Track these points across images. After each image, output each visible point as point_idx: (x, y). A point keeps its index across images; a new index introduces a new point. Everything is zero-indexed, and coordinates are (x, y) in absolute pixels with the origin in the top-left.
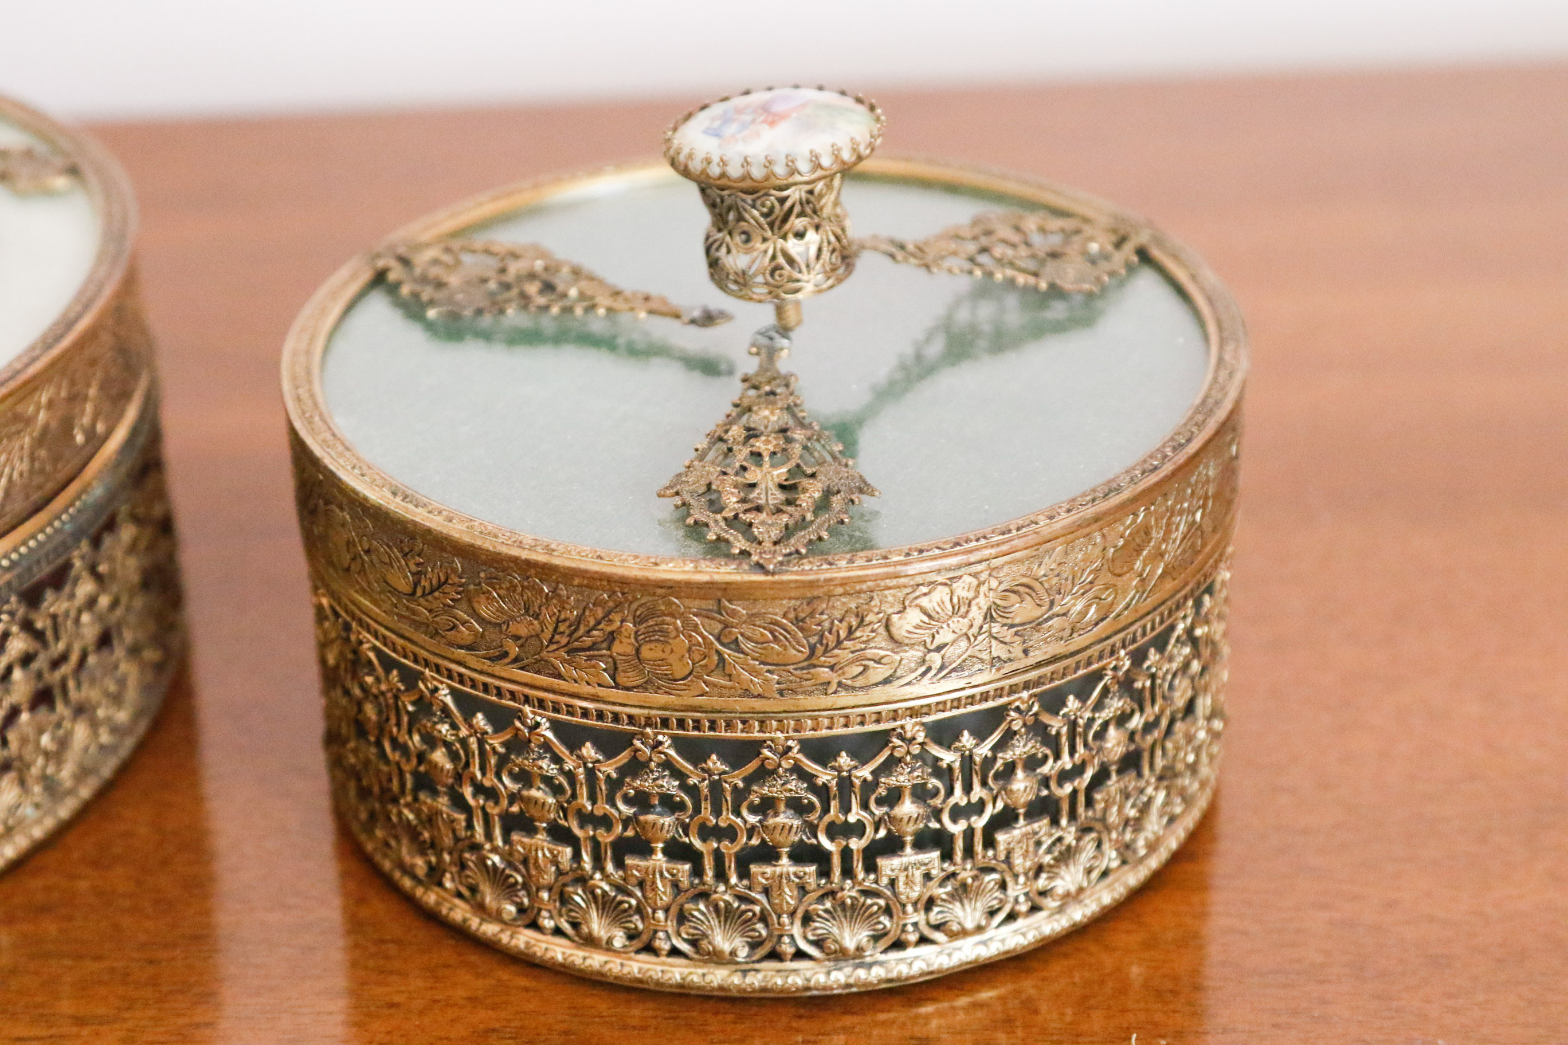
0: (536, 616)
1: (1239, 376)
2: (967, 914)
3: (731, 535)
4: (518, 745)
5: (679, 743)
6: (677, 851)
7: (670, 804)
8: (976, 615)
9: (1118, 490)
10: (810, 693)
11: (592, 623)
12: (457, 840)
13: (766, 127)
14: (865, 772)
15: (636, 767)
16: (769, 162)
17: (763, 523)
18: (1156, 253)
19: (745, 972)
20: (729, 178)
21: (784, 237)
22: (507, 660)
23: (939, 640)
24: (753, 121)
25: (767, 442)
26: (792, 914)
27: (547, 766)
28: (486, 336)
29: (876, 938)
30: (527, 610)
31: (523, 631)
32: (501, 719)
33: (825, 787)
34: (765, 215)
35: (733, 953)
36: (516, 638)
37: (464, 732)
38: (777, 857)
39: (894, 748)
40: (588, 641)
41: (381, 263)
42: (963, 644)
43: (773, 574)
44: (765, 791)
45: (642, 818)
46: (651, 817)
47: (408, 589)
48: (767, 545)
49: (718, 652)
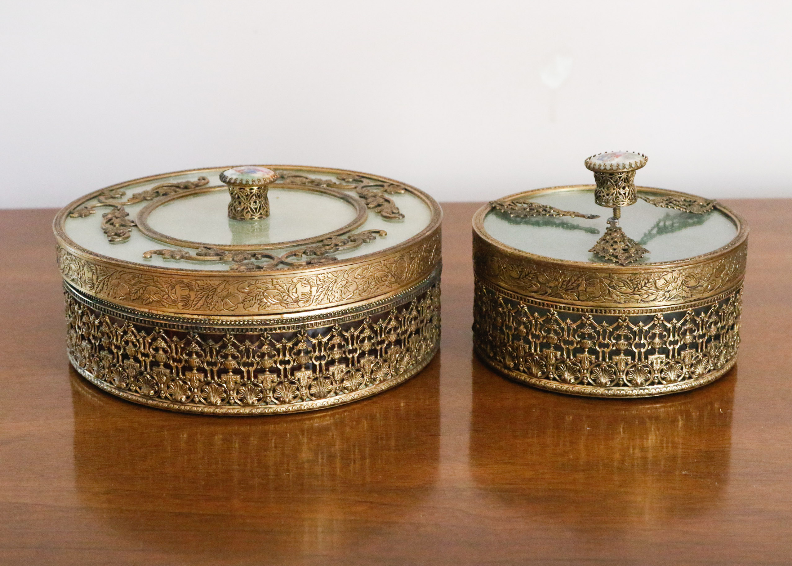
0: (557, 280)
1: (747, 232)
2: (672, 375)
3: (612, 258)
4: (548, 321)
5: (595, 318)
6: (592, 351)
7: (591, 337)
8: (679, 282)
9: (717, 252)
10: (633, 302)
11: (573, 281)
12: (525, 352)
13: (615, 158)
14: (646, 328)
15: (582, 326)
17: (620, 255)
18: (718, 207)
19: (608, 390)
20: (606, 170)
21: (619, 189)
22: (547, 294)
23: (669, 289)
24: (611, 157)
25: (618, 239)
26: (623, 372)
27: (556, 327)
29: (646, 381)
30: (554, 279)
31: (553, 285)
32: (542, 313)
33: (635, 332)
35: (606, 383)
36: (550, 287)
37: (531, 318)
38: (620, 353)
39: (655, 321)
40: (572, 287)
41: (493, 206)
42: (675, 291)
43: (625, 266)
44: (618, 333)
45: (582, 341)
46: (585, 341)
47: (518, 277)
48: (623, 260)
49: (609, 289)
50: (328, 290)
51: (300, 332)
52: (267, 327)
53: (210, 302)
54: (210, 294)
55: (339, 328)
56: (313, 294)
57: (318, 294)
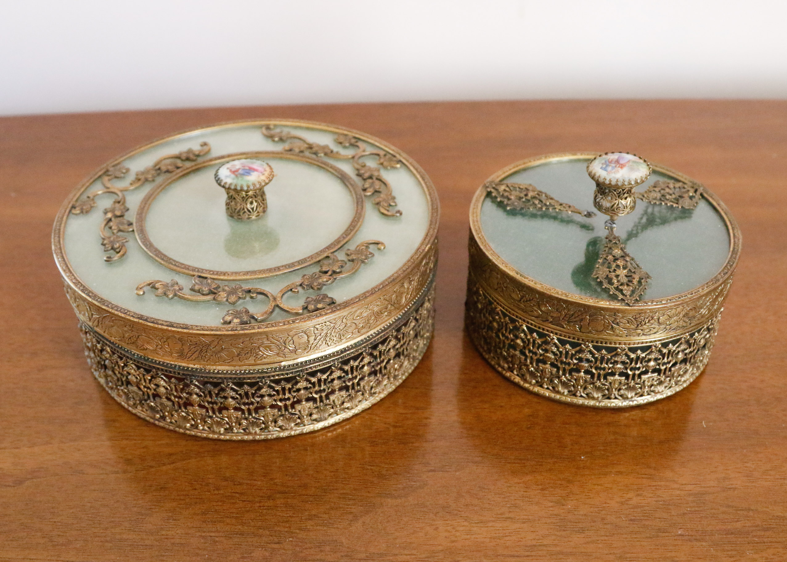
0: (560, 312)
2: (660, 388)
3: (617, 293)
4: (546, 343)
5: (594, 347)
6: (587, 372)
7: (588, 361)
8: (681, 315)
9: (719, 279)
10: (634, 336)
11: (577, 315)
12: (520, 362)
13: (619, 168)
14: (644, 355)
15: (581, 351)
16: (624, 181)
17: (625, 289)
18: (705, 195)
19: (600, 402)
22: (548, 322)
23: (671, 322)
24: (616, 166)
25: (621, 262)
26: (616, 388)
27: (555, 349)
28: (523, 215)
29: (636, 394)
30: (557, 310)
31: (555, 315)
32: (541, 335)
33: (632, 358)
34: (618, 194)
35: (598, 398)
36: (552, 317)
37: (529, 337)
38: (615, 375)
39: (653, 349)
40: (575, 320)
41: (489, 190)
42: (676, 323)
43: (631, 306)
44: (616, 359)
45: (580, 364)
46: (583, 364)
47: (519, 299)
48: (628, 296)
49: (612, 325)
50: (326, 336)
51: (299, 376)
52: (265, 375)
53: (204, 355)
54: (204, 349)
55: (338, 365)
56: (311, 343)
57: (316, 341)
